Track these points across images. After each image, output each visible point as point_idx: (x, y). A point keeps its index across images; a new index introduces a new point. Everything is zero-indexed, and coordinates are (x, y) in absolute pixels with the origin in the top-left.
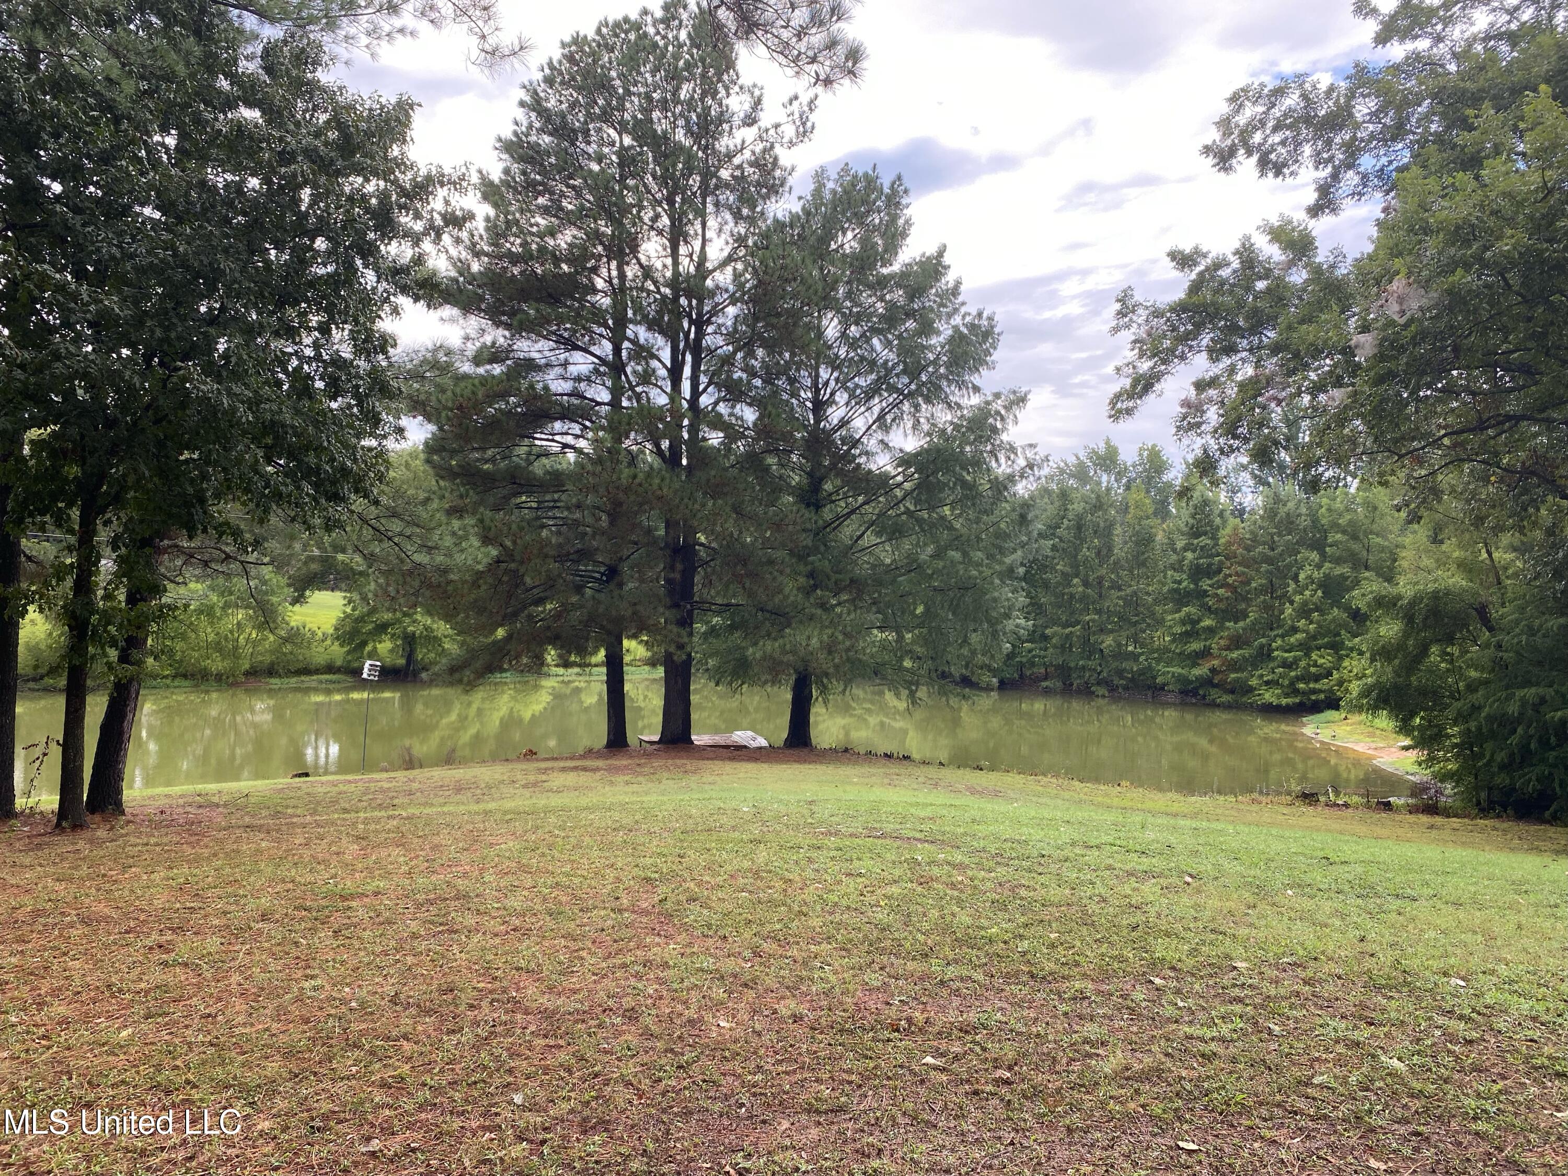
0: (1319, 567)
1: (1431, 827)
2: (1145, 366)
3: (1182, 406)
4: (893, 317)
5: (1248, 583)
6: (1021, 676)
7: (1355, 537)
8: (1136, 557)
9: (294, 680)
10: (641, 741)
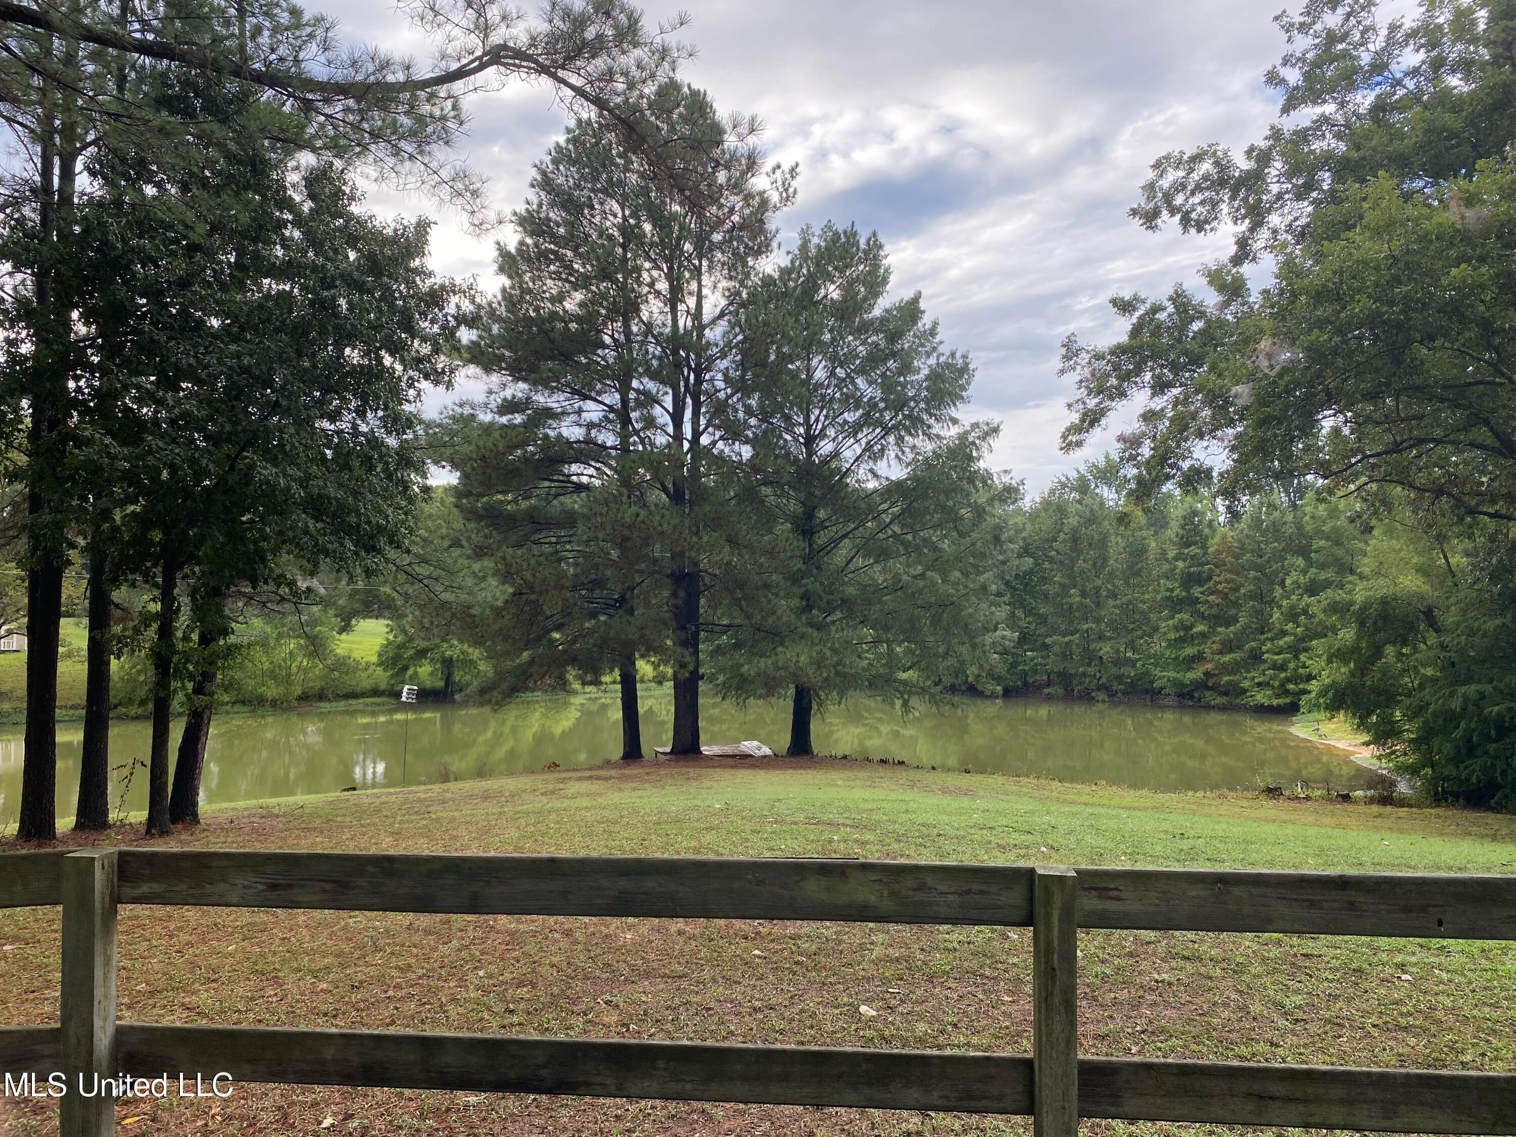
0: (1304, 572)
1: (1379, 816)
2: (1092, 403)
3: (1118, 441)
4: (875, 359)
5: (1237, 589)
6: (1025, 683)
7: (1338, 543)
8: (1130, 567)
9: (343, 703)
10: (657, 752)
